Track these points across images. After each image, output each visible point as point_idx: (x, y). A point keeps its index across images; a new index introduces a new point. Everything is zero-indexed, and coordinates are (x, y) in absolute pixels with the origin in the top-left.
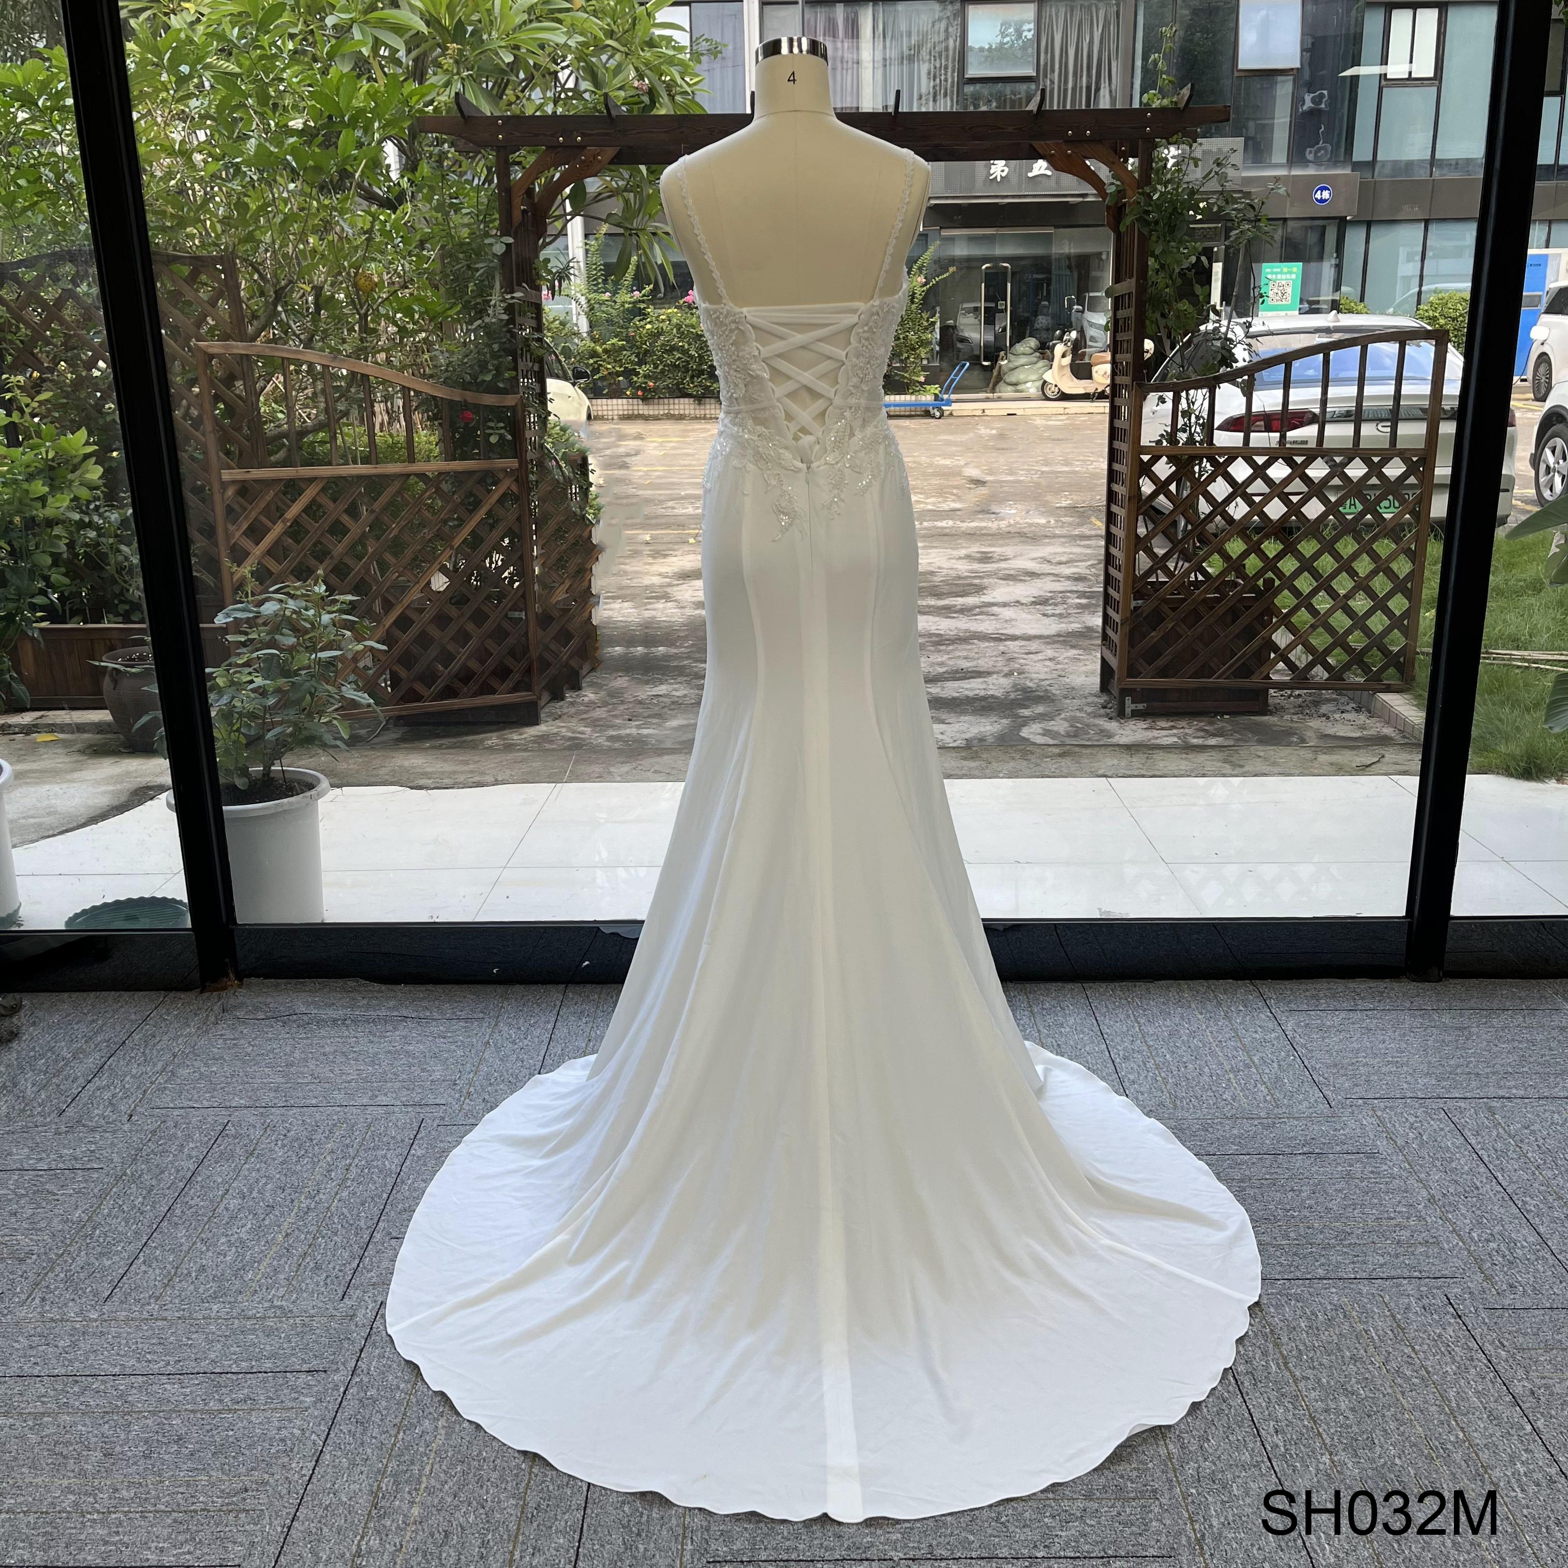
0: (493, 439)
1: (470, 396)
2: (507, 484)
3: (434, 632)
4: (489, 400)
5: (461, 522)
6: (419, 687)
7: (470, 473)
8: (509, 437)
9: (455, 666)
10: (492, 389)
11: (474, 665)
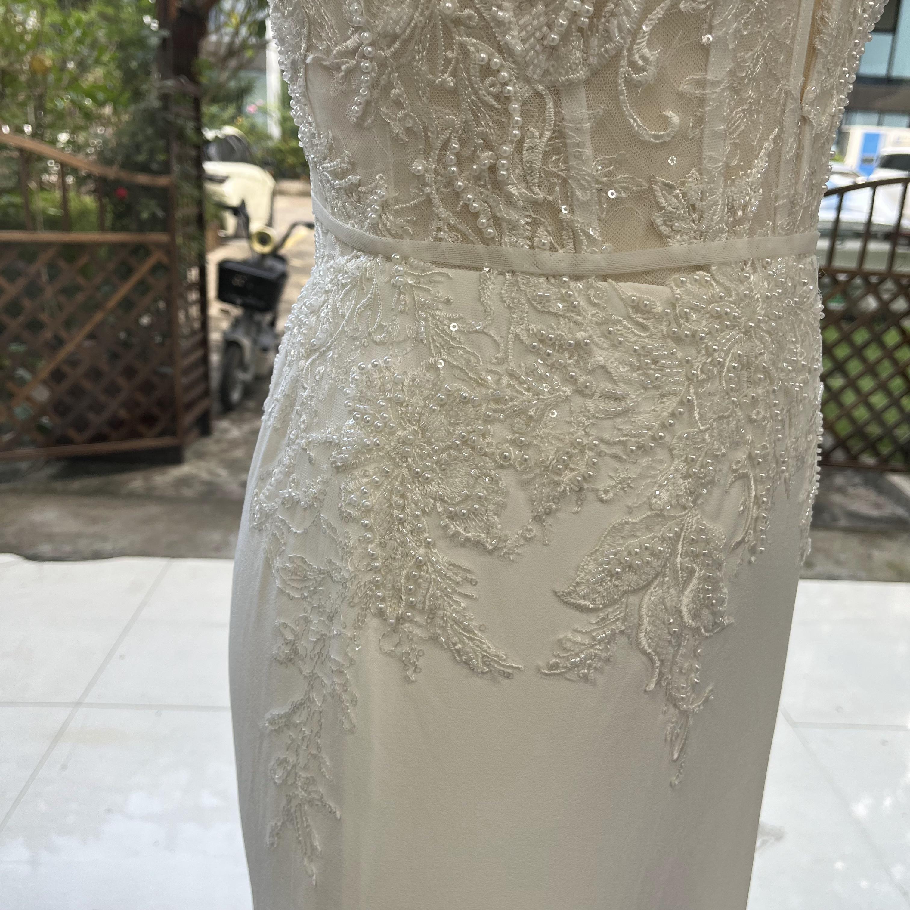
0: (145, 215)
1: (124, 175)
2: (157, 257)
3: (87, 385)
4: (142, 179)
5: (115, 288)
6: (72, 433)
7: (123, 245)
8: (160, 213)
9: (106, 415)
10: (145, 168)
11: (123, 414)
